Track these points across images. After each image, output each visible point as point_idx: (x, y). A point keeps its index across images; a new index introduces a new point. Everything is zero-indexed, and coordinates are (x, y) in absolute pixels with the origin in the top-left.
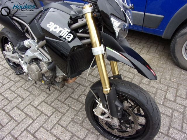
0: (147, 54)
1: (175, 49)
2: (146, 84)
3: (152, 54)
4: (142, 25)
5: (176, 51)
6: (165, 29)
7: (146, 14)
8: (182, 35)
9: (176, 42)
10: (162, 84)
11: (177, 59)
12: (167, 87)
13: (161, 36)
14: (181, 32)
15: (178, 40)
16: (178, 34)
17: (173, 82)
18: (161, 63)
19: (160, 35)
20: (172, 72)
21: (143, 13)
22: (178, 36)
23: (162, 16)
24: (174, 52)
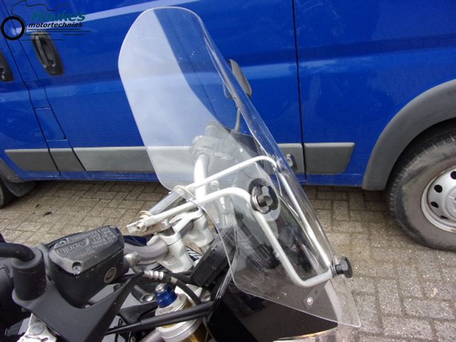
0: (333, 230)
1: (404, 211)
2: (373, 335)
3: (346, 227)
4: (303, 171)
5: (408, 212)
6: (365, 171)
7: (307, 145)
8: (413, 176)
9: (401, 195)
10: (413, 317)
11: (418, 231)
12: (430, 324)
13: (360, 186)
14: (407, 169)
15: (406, 188)
16: (401, 175)
17: (435, 299)
18: (377, 247)
19: (356, 185)
20: (416, 268)
21: (299, 145)
22: (403, 180)
23: (350, 144)
24: (404, 218)
